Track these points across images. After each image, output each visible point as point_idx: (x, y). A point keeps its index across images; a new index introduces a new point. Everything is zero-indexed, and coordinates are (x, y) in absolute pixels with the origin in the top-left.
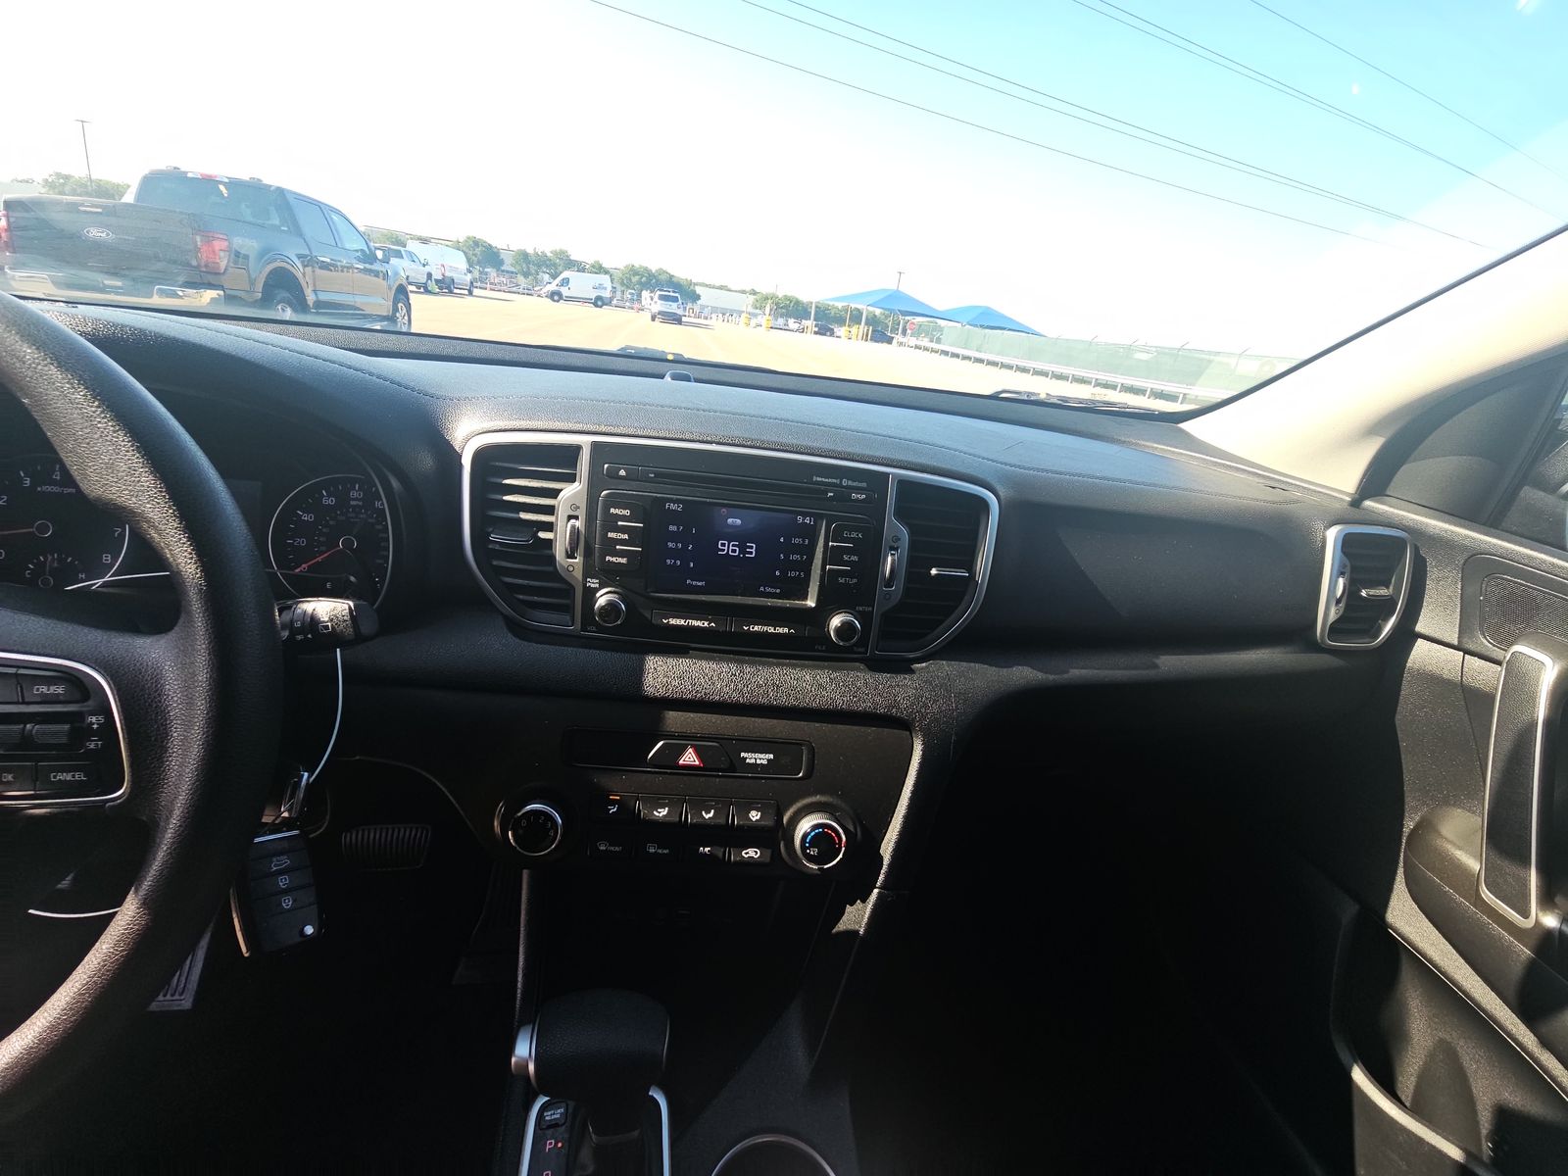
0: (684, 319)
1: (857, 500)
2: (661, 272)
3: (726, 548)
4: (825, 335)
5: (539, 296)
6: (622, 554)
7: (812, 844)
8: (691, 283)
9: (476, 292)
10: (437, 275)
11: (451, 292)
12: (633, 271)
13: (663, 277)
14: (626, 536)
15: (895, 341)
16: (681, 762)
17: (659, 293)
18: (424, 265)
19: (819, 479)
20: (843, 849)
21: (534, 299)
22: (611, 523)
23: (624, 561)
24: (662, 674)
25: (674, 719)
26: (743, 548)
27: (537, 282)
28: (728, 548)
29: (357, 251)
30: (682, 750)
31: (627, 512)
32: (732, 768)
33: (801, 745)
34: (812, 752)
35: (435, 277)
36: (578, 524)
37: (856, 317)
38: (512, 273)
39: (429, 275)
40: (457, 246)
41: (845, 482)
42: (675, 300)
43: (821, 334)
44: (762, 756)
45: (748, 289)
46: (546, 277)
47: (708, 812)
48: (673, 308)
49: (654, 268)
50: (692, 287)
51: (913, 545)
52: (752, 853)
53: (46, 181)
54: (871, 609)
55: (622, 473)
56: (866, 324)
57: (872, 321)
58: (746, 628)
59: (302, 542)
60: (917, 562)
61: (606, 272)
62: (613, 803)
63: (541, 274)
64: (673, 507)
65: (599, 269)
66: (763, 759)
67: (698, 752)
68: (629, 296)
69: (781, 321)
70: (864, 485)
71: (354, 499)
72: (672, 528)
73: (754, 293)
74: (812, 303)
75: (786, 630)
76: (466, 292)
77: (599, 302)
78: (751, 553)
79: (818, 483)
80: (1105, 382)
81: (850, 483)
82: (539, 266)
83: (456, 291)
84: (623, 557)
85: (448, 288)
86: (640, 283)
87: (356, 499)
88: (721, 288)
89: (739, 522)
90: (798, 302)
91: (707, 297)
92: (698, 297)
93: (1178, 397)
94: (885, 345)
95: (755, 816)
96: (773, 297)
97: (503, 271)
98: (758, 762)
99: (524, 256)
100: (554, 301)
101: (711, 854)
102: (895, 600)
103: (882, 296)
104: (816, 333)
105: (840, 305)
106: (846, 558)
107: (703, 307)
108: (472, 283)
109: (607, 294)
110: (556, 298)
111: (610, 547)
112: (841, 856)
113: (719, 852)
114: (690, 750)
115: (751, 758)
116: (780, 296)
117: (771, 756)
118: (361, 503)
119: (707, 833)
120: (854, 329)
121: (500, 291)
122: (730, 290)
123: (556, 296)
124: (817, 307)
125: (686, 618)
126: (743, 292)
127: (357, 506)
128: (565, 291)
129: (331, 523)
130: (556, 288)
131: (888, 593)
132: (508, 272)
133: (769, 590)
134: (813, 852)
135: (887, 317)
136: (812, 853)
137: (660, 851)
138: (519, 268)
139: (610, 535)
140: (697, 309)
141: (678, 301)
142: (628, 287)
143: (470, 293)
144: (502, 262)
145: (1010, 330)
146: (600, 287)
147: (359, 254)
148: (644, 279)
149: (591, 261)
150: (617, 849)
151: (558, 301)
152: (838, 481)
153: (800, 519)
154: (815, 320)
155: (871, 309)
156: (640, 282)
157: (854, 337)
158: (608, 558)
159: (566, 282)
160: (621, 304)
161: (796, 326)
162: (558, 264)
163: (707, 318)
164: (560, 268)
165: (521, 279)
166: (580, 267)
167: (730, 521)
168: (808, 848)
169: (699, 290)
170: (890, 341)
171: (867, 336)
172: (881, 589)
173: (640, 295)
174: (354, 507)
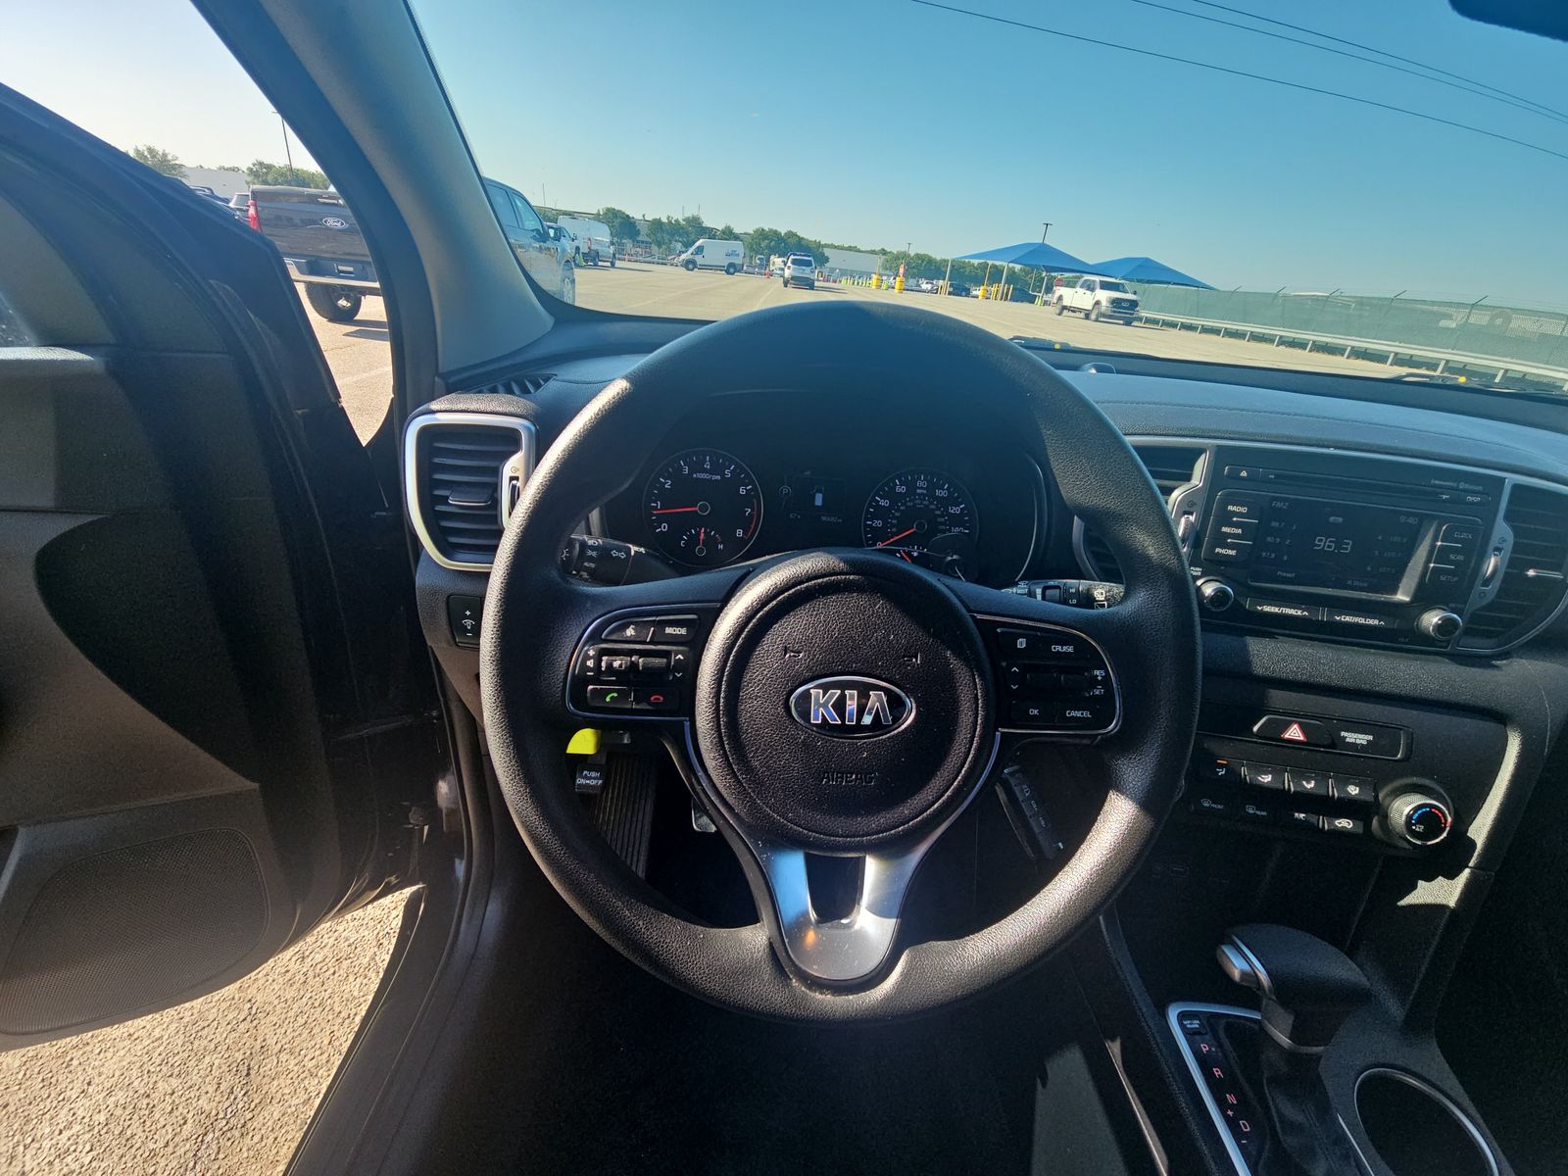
0: (816, 284)
1: (1473, 503)
2: (791, 234)
3: (1322, 543)
4: (961, 295)
5: (672, 265)
6: (1231, 547)
7: (1419, 821)
8: (819, 245)
9: (618, 264)
10: (584, 249)
11: (596, 265)
12: (762, 234)
13: (792, 240)
14: (1240, 531)
15: (1038, 301)
16: (1287, 736)
17: (792, 257)
18: (573, 240)
19: (1437, 482)
20: (1448, 829)
21: (668, 268)
22: (1226, 518)
23: (1232, 553)
24: (1267, 655)
25: (1278, 697)
26: (1339, 545)
27: (670, 251)
28: (1323, 543)
29: (533, 231)
30: (1287, 726)
31: (1244, 510)
32: (1333, 745)
33: (1400, 729)
34: (1411, 738)
35: (582, 251)
36: (1192, 518)
37: (996, 275)
38: (647, 243)
39: (578, 248)
40: (597, 217)
41: (1462, 486)
42: (808, 264)
43: (954, 295)
44: (1361, 736)
45: (878, 249)
46: (679, 246)
47: (1308, 783)
48: (806, 272)
49: (783, 231)
50: (820, 250)
51: (1516, 547)
52: (1344, 823)
53: (250, 170)
54: (1463, 606)
55: (1244, 474)
56: (1008, 282)
57: (1012, 278)
58: (1338, 618)
59: (878, 523)
60: (1516, 565)
61: (736, 237)
62: (1222, 766)
63: (673, 242)
64: (1279, 505)
65: (728, 234)
66: (1362, 739)
67: (1303, 728)
68: (758, 262)
69: (912, 282)
70: (1480, 488)
71: (919, 488)
72: (1275, 524)
73: (884, 252)
74: (946, 261)
75: (1376, 622)
76: (609, 264)
77: (732, 269)
78: (1346, 549)
79: (1435, 486)
80: (1291, 340)
81: (1467, 486)
82: (673, 235)
83: (600, 263)
84: (1233, 549)
85: (593, 260)
86: (768, 247)
87: (922, 488)
88: (850, 249)
89: (1340, 520)
90: (930, 261)
91: (835, 260)
92: (827, 260)
93: (1388, 357)
94: (1026, 305)
95: (1353, 790)
96: (904, 256)
97: (638, 242)
98: (1358, 742)
99: (657, 224)
100: (688, 270)
101: (1306, 821)
102: (1490, 598)
103: (1027, 250)
104: (950, 293)
105: (976, 262)
106: (1452, 557)
107: (833, 270)
108: (614, 255)
109: (738, 261)
110: (691, 266)
111: (1221, 540)
112: (1445, 835)
113: (1313, 819)
114: (1295, 726)
115: (1351, 737)
116: (912, 255)
117: (1371, 738)
118: (925, 492)
119: (1305, 801)
120: (994, 289)
121: (637, 261)
122: (859, 251)
123: (690, 265)
124: (953, 266)
125: (1279, 606)
126: (873, 252)
127: (922, 494)
128: (699, 259)
129: (902, 508)
130: (691, 257)
131: (1484, 592)
132: (642, 242)
133: (1356, 583)
134: (1419, 828)
135: (1027, 274)
136: (1417, 829)
137: (1258, 813)
138: (653, 237)
139: (1224, 529)
140: (826, 273)
141: (811, 265)
142: (757, 253)
143: (613, 265)
144: (638, 233)
145: (1174, 284)
146: (733, 254)
147: (535, 233)
148: (773, 243)
149: (720, 227)
150: (1219, 807)
151: (692, 270)
152: (1454, 485)
153: (1403, 519)
154: (949, 280)
155: (1011, 265)
156: (769, 244)
157: (993, 296)
158: (1217, 550)
159: (700, 250)
160: (751, 270)
161: (929, 286)
162: (690, 231)
163: (835, 282)
164: (693, 236)
165: (655, 248)
166: (710, 233)
167: (1332, 519)
168: (1414, 825)
169: (827, 252)
170: (1032, 300)
171: (1007, 295)
172: (1479, 588)
173: (768, 260)
174: (919, 494)
